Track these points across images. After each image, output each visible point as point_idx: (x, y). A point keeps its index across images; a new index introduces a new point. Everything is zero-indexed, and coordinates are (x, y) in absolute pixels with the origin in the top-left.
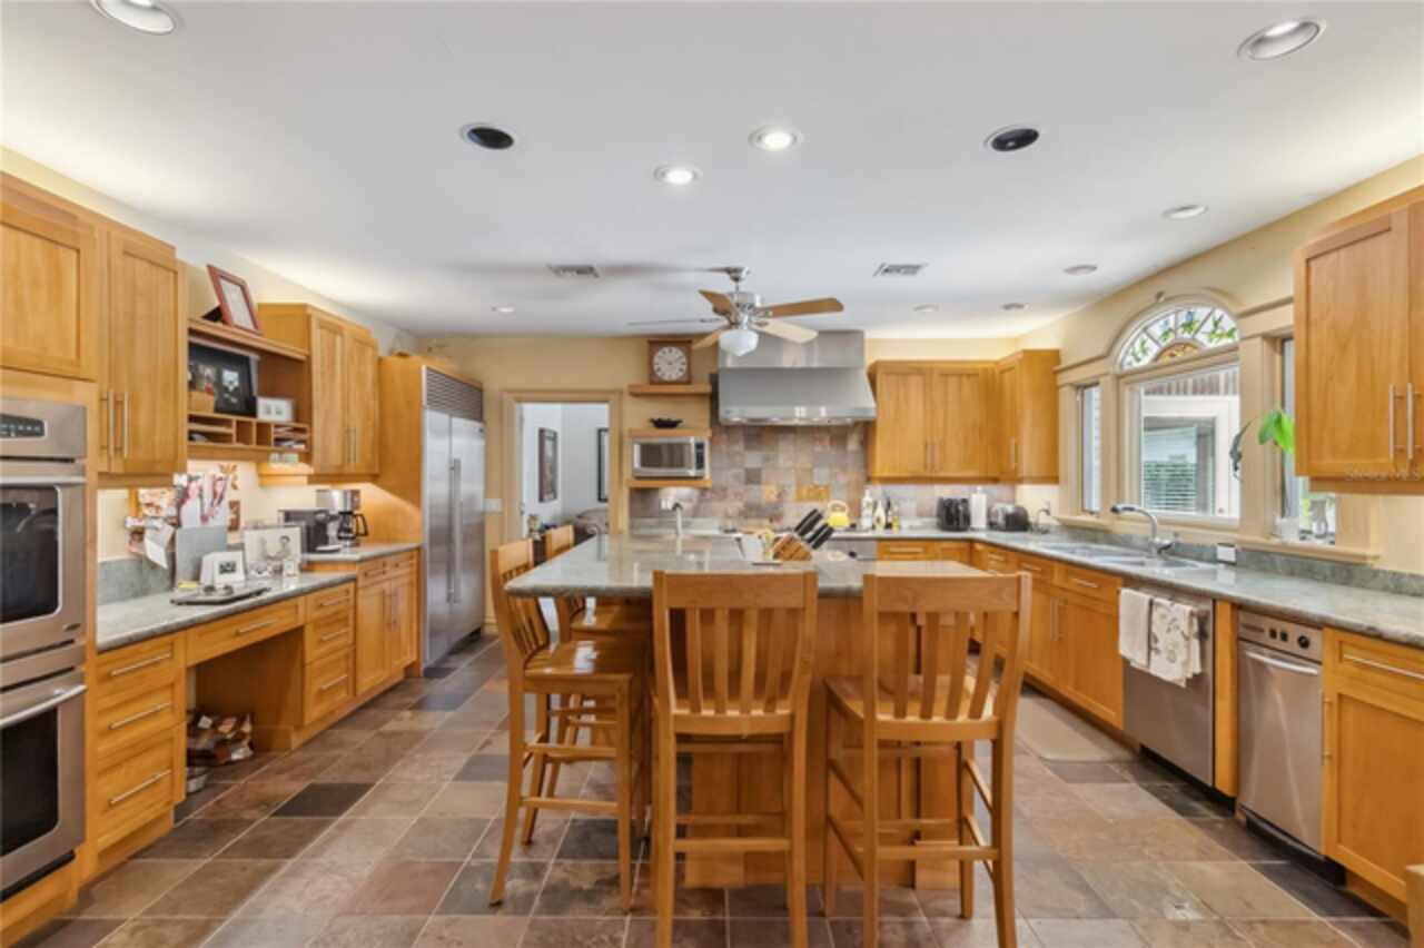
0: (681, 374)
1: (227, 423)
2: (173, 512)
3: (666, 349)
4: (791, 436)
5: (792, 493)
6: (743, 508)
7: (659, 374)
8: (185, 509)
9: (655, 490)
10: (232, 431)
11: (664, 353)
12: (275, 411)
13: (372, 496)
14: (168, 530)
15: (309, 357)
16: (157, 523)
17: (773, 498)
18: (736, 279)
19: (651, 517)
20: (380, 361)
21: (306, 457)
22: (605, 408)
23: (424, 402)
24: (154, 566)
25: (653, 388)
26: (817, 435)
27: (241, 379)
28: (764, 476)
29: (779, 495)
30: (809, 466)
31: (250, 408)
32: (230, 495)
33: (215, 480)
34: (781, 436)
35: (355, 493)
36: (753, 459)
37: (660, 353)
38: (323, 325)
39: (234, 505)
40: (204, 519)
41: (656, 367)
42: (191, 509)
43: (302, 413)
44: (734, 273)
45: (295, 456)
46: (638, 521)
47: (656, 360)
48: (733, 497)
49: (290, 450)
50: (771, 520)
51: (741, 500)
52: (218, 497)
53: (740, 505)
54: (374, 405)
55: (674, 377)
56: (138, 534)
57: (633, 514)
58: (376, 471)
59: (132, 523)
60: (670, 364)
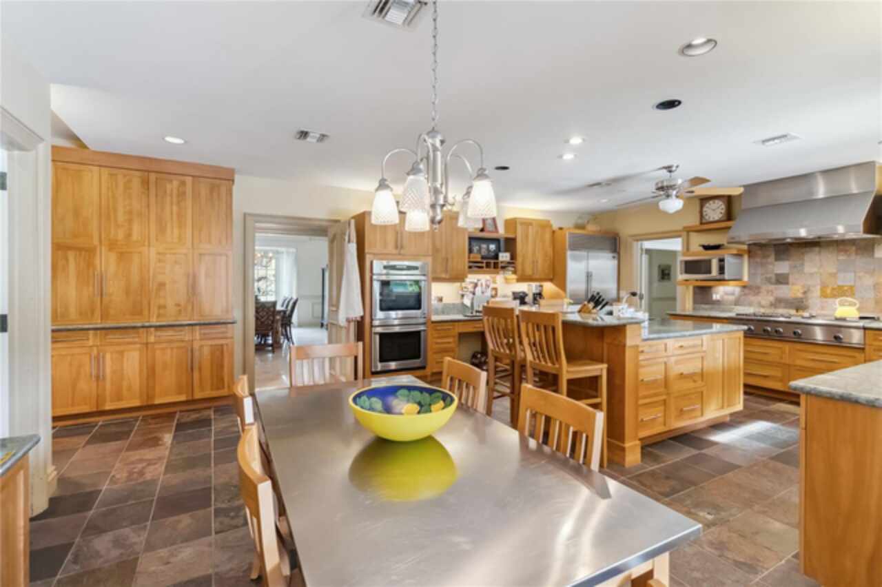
0: (721, 216)
1: (482, 263)
2: (472, 290)
3: (711, 202)
4: (817, 249)
5: (816, 292)
6: (773, 301)
7: (707, 217)
8: (477, 289)
9: (710, 288)
10: (484, 265)
11: (710, 204)
12: (504, 257)
13: (549, 287)
14: (471, 295)
15: (516, 236)
16: (468, 293)
17: (800, 295)
18: (670, 171)
19: (706, 304)
20: (554, 232)
21: (515, 272)
22: (679, 240)
23: (567, 247)
24: (467, 307)
25: (704, 226)
26: (841, 247)
27: (496, 247)
28: (791, 279)
29: (805, 293)
30: (835, 271)
31: (496, 257)
32: (492, 285)
33: (487, 281)
34: (807, 249)
35: (541, 286)
36: (782, 267)
37: (707, 205)
38: (522, 224)
39: (495, 289)
40: (483, 293)
41: (704, 213)
42: (478, 290)
43: (513, 257)
44: (669, 169)
45: (510, 273)
46: (697, 306)
47: (705, 209)
48: (765, 293)
49: (509, 271)
50: (797, 310)
51: (772, 295)
52: (488, 286)
53: (771, 299)
54: (550, 251)
55: (717, 218)
56: (463, 296)
57: (695, 302)
58: (551, 277)
59: (461, 292)
60: (714, 210)
